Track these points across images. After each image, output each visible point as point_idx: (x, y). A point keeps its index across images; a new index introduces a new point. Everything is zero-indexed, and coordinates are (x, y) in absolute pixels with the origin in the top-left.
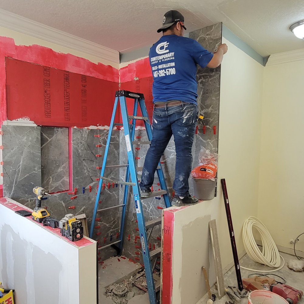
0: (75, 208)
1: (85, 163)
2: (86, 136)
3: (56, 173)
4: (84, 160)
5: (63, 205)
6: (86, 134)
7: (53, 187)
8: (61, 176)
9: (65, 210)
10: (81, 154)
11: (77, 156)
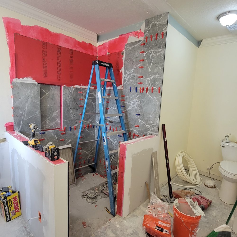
0: (64, 140)
1: (71, 110)
2: (72, 92)
3: (52, 116)
4: (71, 108)
5: (56, 138)
6: (72, 91)
7: (49, 126)
8: (55, 119)
9: (57, 141)
10: (68, 104)
11: (66, 106)
